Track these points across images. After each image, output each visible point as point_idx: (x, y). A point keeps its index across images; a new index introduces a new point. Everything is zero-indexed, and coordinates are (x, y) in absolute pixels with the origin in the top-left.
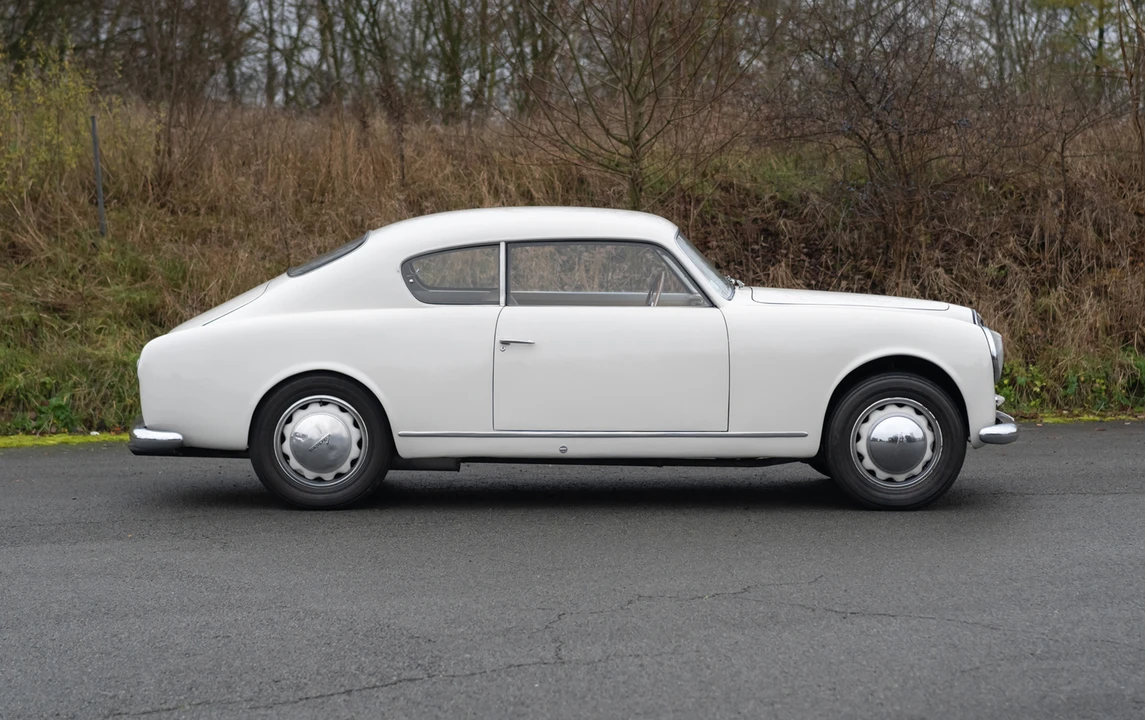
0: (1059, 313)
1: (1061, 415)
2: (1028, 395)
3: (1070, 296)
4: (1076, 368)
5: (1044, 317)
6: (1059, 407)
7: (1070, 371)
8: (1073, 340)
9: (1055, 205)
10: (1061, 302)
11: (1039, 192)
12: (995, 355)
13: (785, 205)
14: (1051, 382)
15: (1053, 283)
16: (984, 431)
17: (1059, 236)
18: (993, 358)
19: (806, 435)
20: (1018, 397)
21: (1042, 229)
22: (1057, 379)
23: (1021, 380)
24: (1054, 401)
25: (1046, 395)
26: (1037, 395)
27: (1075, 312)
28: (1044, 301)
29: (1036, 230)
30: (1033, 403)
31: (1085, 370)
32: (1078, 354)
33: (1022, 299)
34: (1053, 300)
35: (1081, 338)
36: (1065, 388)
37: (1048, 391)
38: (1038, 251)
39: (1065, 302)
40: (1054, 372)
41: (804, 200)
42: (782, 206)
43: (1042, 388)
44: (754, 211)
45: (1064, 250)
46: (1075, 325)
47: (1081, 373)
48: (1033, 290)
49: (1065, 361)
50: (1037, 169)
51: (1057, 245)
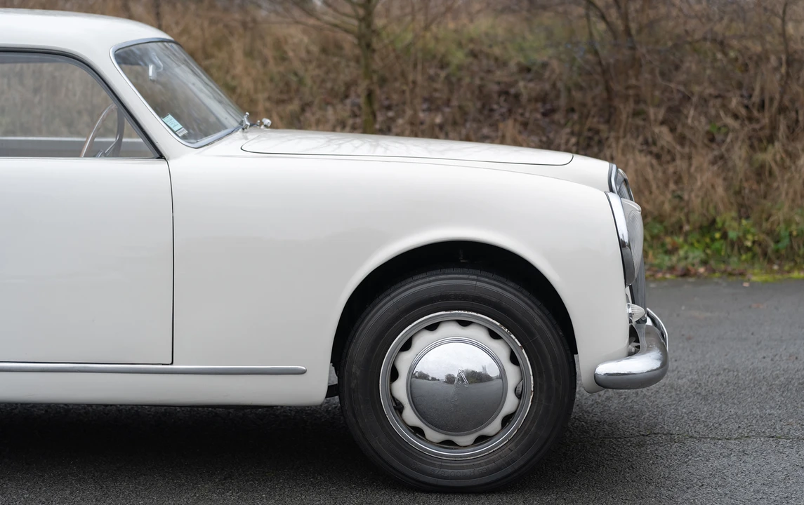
0: (775, 168)
1: (772, 272)
2: (739, 249)
3: (786, 151)
4: (788, 222)
5: (761, 173)
6: (770, 262)
7: (782, 226)
8: (787, 194)
9: (776, 69)
10: (778, 157)
11: (761, 59)
12: (626, 240)
13: (529, 70)
14: (762, 237)
15: (771, 140)
16: (604, 369)
17: (777, 96)
18: (622, 244)
19: (303, 372)
20: (729, 250)
21: (762, 90)
22: (770, 233)
23: (732, 235)
24: (765, 254)
25: (757, 249)
26: (748, 249)
27: (790, 167)
28: (760, 156)
29: (757, 92)
30: (744, 257)
31: (797, 224)
32: (792, 209)
33: (739, 154)
34: (769, 156)
35: (795, 193)
36: (777, 242)
37: (760, 244)
38: (759, 111)
39: (782, 158)
40: (766, 225)
41: (545, 65)
42: (525, 70)
43: (754, 242)
44: (499, 75)
45: (782, 110)
46: (789, 181)
47: (794, 227)
48: (752, 146)
49: (779, 216)
50: (761, 38)
51: (776, 104)
